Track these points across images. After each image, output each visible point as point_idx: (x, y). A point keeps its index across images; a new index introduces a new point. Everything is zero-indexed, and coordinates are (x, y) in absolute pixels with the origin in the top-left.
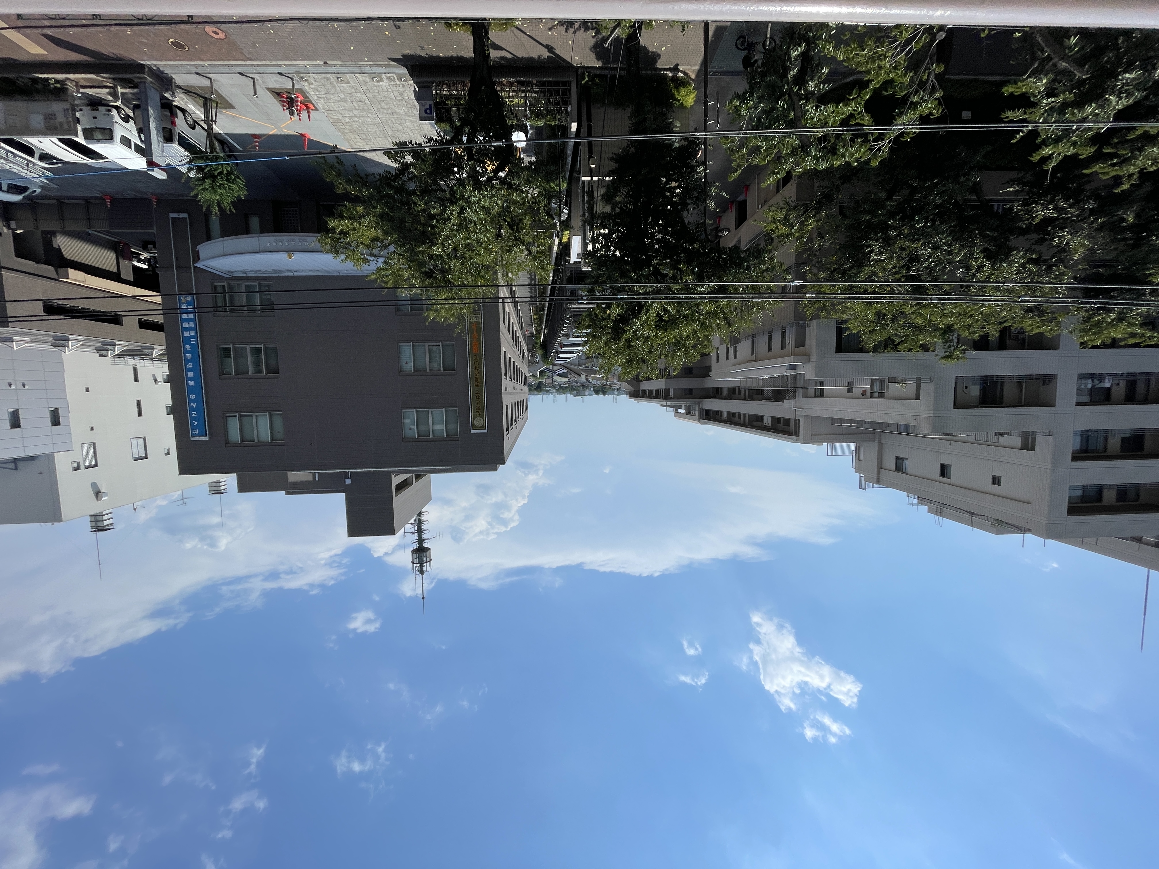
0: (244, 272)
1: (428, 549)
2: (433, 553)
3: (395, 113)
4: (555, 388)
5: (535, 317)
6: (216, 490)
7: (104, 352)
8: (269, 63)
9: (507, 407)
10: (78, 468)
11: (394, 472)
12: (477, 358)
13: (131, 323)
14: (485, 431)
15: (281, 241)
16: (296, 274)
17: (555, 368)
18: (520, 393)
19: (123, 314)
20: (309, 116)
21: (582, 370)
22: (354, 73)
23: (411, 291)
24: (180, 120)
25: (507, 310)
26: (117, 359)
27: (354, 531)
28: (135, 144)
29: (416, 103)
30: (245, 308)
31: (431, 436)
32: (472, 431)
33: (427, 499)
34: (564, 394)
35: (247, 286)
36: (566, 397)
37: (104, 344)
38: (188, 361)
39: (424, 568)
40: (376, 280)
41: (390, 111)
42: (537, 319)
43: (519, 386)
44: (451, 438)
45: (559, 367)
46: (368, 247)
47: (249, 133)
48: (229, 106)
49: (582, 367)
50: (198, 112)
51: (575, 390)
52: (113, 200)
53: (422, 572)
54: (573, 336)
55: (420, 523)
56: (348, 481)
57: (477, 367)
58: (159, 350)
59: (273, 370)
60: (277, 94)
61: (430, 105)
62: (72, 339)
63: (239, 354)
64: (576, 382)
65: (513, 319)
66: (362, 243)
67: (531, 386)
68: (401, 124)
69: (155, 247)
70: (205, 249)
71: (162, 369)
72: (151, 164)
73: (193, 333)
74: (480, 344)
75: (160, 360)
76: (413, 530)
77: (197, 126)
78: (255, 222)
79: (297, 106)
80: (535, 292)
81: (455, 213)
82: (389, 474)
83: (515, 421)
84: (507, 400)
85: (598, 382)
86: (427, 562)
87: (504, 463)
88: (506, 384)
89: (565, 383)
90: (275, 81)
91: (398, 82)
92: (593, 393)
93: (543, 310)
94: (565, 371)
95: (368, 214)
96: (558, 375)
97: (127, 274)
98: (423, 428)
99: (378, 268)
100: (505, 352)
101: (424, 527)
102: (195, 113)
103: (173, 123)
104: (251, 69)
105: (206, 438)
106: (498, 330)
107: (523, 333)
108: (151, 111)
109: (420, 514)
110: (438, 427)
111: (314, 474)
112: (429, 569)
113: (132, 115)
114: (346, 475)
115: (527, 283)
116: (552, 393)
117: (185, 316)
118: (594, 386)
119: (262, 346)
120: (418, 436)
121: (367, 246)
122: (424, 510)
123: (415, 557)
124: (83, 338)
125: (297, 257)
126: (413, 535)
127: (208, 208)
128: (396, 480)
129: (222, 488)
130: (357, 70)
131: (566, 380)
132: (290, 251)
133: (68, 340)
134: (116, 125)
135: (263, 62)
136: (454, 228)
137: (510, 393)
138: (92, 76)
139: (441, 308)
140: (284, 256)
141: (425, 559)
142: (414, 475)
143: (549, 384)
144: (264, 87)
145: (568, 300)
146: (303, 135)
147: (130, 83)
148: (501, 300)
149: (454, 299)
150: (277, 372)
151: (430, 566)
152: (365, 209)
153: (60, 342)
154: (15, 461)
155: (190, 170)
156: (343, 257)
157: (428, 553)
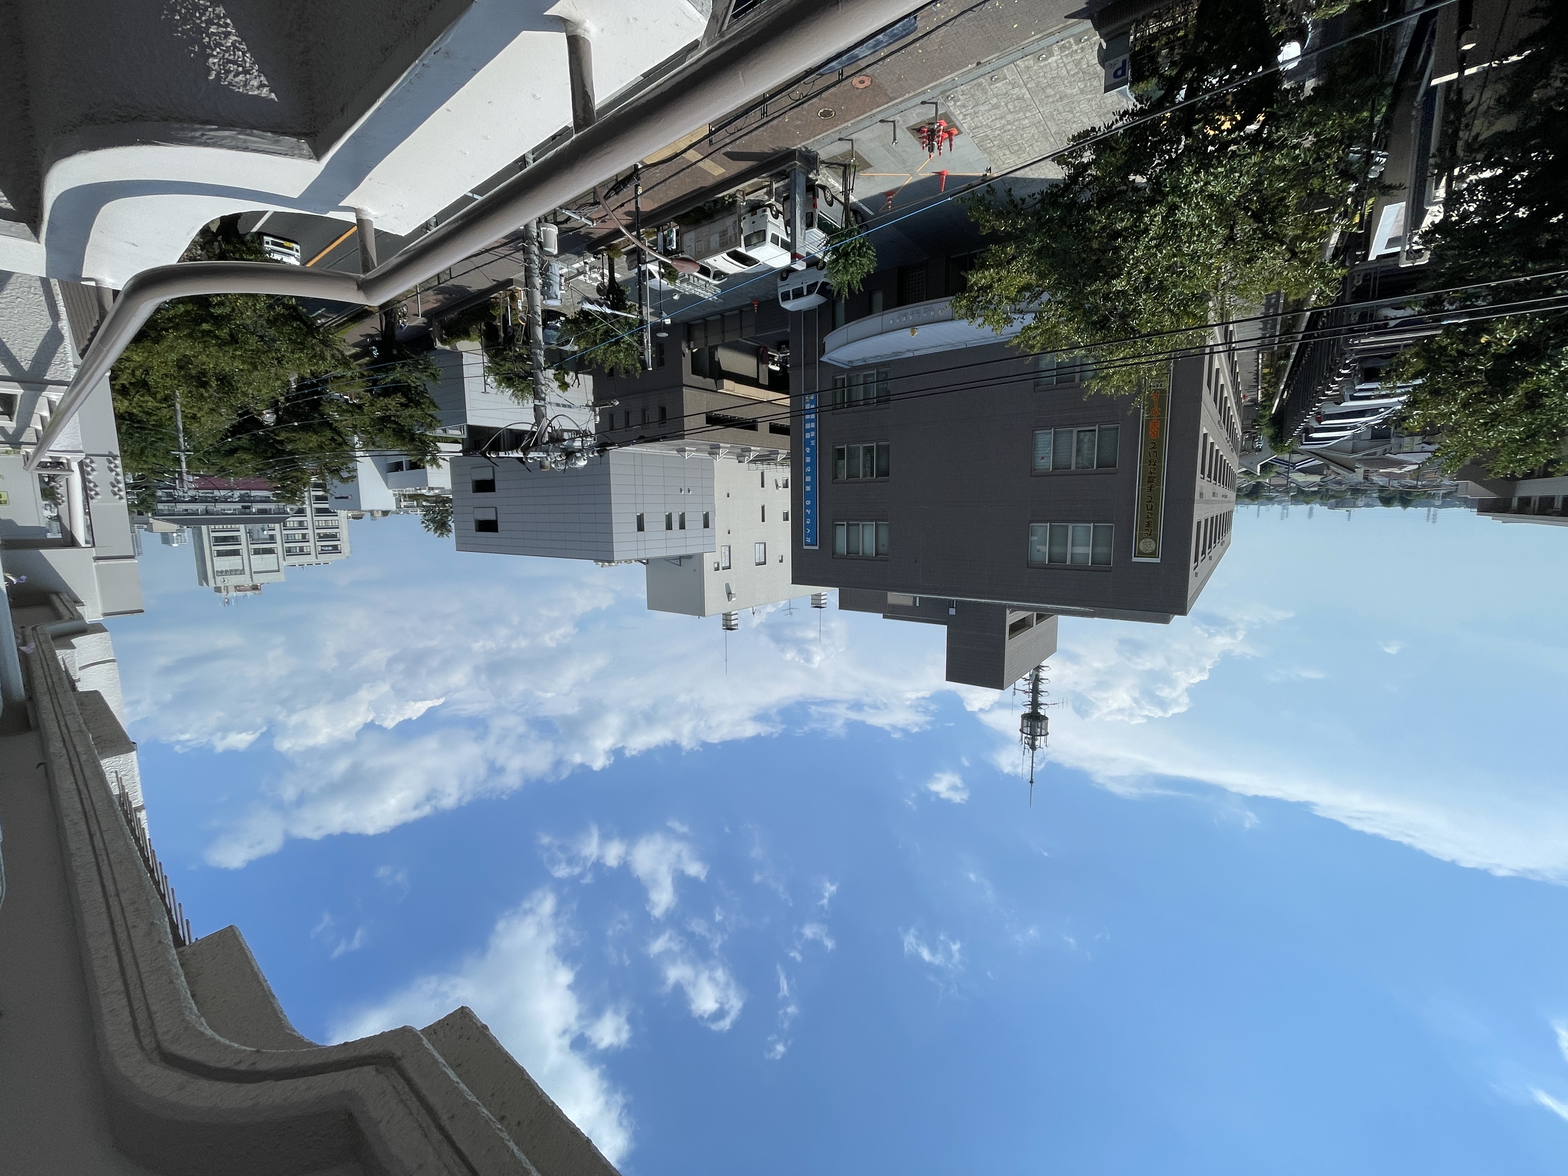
0: (864, 360)
1: (1045, 718)
2: (1051, 726)
3: (1066, 96)
4: (1288, 493)
5: (1266, 371)
6: (817, 603)
7: (741, 459)
8: (913, 94)
9: (1199, 523)
10: (717, 569)
11: (1010, 607)
12: (1155, 447)
13: (763, 427)
14: (1158, 560)
15: (905, 315)
16: (917, 353)
17: (1296, 458)
18: (1224, 502)
19: (759, 420)
20: (951, 145)
21: (1359, 460)
22: (1013, 62)
23: (1073, 353)
24: (821, 202)
25: (1216, 365)
26: (751, 465)
27: (951, 676)
28: (782, 240)
29: (1099, 68)
30: (862, 403)
31: (1068, 562)
32: (1134, 559)
33: (1050, 649)
34: (1308, 503)
35: (865, 376)
36: (1311, 509)
37: (744, 450)
38: (807, 465)
39: (1037, 743)
40: (1019, 344)
41: (1058, 96)
42: (1270, 373)
43: (1221, 490)
44: (1099, 566)
45: (1303, 457)
46: (1014, 301)
47: (883, 191)
48: (866, 165)
49: (1359, 456)
50: (837, 185)
51: (1333, 497)
52: (760, 304)
53: (1033, 747)
54: (1353, 398)
55: (1036, 680)
56: (952, 611)
57: (1153, 461)
58: (783, 453)
59: (884, 473)
60: (917, 130)
61: (1124, 62)
62: (723, 448)
63: (853, 455)
64: (1340, 483)
65: (1225, 379)
66: (1007, 298)
67: (1239, 490)
68: (1071, 112)
69: (787, 347)
70: (831, 340)
71: (785, 473)
72: (795, 257)
73: (813, 434)
74: (1162, 425)
75: (782, 465)
76: (1026, 688)
77: (835, 202)
78: (878, 298)
79: (938, 137)
80: (1274, 327)
81: (1159, 218)
82: (1005, 607)
83: (1210, 547)
84: (1201, 513)
85: (1395, 483)
86: (1041, 735)
87: (1183, 611)
88: (1202, 487)
89: (1314, 484)
90: (917, 115)
91: (1075, 47)
92: (1379, 501)
93: (1288, 356)
94: (1317, 462)
95: (1021, 254)
96: (1300, 470)
97: (764, 380)
98: (1057, 550)
99: (1023, 329)
100: (1205, 435)
101: (1041, 687)
102: (834, 187)
103: (815, 206)
104: (892, 111)
105: (817, 548)
106: (1198, 399)
107: (1238, 403)
108: (798, 199)
109: (1038, 668)
110: (1079, 550)
111: (915, 598)
112: (1043, 745)
113: (781, 209)
114: (950, 604)
115: (1259, 315)
116: (1280, 503)
117: (807, 417)
118: (1382, 489)
119: (874, 445)
120: (1050, 561)
121: (1012, 299)
122: (1044, 663)
123: (1025, 725)
124: (729, 445)
125: (921, 331)
126: (1026, 695)
127: (839, 292)
128: (1012, 618)
129: (822, 602)
130: (1020, 54)
131: (1317, 478)
132: (913, 327)
133: (719, 448)
134: (769, 224)
135: (907, 96)
136: (1153, 243)
137: (1208, 502)
138: (756, 180)
139: (1114, 373)
140: (908, 332)
141: (1039, 730)
142: (1035, 614)
143: (1275, 486)
144: (904, 127)
145: (1352, 331)
146: (940, 174)
147: (783, 175)
148: (1207, 350)
149: (1140, 356)
150: (888, 475)
151: (1046, 741)
152: (1017, 247)
153: (714, 450)
154: (680, 558)
155: (825, 254)
156: (980, 320)
157: (1044, 724)
